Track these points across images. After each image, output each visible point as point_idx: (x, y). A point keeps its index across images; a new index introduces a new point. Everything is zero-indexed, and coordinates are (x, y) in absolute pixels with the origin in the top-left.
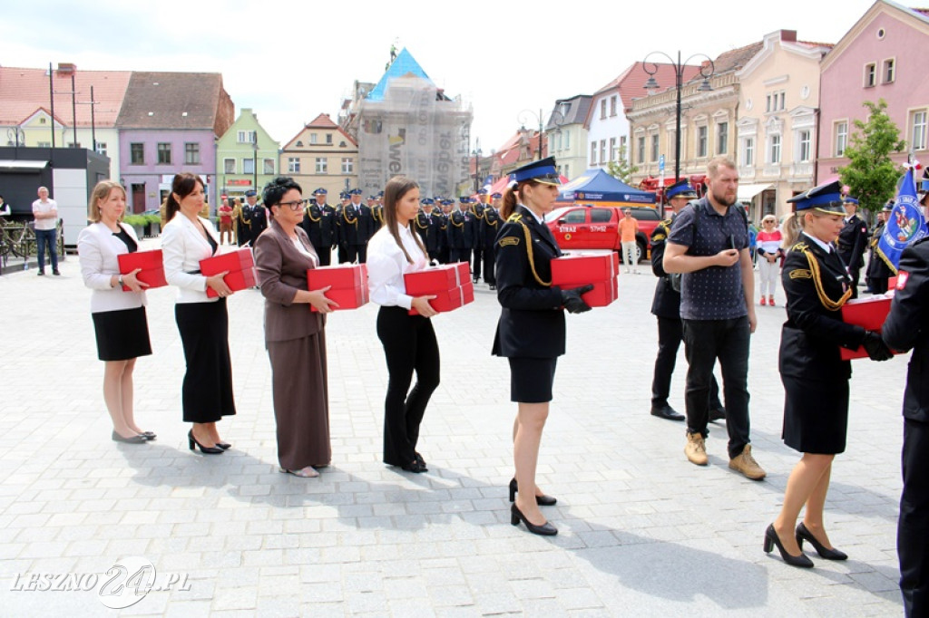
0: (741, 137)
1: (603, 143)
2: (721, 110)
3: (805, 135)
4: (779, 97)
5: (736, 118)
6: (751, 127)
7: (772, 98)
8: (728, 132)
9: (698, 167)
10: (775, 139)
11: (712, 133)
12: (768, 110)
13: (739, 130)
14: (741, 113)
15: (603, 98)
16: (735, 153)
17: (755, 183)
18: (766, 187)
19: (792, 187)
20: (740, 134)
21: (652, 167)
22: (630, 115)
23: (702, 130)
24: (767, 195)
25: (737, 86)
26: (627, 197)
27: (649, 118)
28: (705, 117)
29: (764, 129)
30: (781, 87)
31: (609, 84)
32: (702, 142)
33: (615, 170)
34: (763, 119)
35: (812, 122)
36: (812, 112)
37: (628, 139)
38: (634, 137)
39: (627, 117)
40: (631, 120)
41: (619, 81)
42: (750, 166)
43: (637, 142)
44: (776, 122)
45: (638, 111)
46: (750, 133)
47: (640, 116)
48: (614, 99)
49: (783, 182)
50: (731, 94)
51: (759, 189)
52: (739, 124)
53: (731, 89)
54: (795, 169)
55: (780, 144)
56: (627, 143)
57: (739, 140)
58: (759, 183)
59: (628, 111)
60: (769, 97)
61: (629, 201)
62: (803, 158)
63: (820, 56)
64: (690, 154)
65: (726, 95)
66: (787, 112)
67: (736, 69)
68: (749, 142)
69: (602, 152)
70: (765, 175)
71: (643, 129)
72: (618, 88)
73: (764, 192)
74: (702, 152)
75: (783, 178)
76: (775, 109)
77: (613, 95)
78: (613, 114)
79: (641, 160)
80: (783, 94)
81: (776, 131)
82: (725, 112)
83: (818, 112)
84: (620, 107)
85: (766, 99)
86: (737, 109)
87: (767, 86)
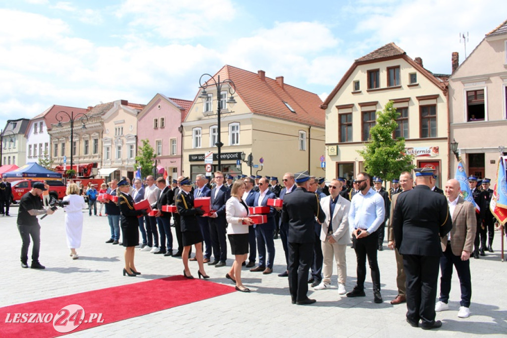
0: (104, 146)
1: (35, 146)
2: (95, 133)
3: (132, 147)
4: (121, 129)
5: (102, 137)
6: (109, 142)
7: (118, 129)
8: (99, 144)
9: (85, 160)
10: (119, 148)
11: (91, 143)
12: (116, 135)
13: (103, 143)
14: (104, 136)
15: (36, 122)
16: (102, 153)
17: (111, 168)
18: (116, 169)
19: (127, 169)
20: (104, 145)
21: (62, 159)
22: (50, 132)
23: (87, 142)
24: (116, 173)
25: (102, 123)
26: (48, 175)
27: (60, 135)
28: (88, 136)
29: (114, 143)
30: (121, 125)
31: (39, 116)
32: (87, 147)
33: (42, 162)
34: (114, 139)
35: (134, 142)
36: (134, 137)
37: (49, 144)
38: (53, 143)
39: (48, 133)
40: (51, 135)
41: (45, 114)
42: (108, 160)
43: (54, 146)
44: (119, 140)
45: (54, 130)
46: (109, 144)
47: (56, 133)
48: (41, 124)
49: (123, 168)
50: (100, 126)
51: (112, 170)
52: (103, 140)
53: (100, 124)
54: (128, 162)
55: (121, 150)
56: (49, 147)
57: (104, 148)
58: (113, 167)
59: (49, 130)
60: (116, 129)
61: (49, 177)
62: (131, 157)
63: (137, 113)
64: (80, 153)
65: (97, 126)
66: (123, 136)
67: (102, 115)
68: (108, 149)
69: (35, 150)
70: (115, 164)
71: (57, 140)
72: (44, 117)
73: (115, 171)
74: (86, 152)
75: (123, 165)
76: (119, 134)
77: (41, 121)
78: (41, 131)
79: (56, 155)
80: (122, 128)
81: (120, 144)
82: (97, 134)
83: (136, 137)
84: (45, 128)
85: (115, 130)
86: (102, 133)
87: (116, 124)
